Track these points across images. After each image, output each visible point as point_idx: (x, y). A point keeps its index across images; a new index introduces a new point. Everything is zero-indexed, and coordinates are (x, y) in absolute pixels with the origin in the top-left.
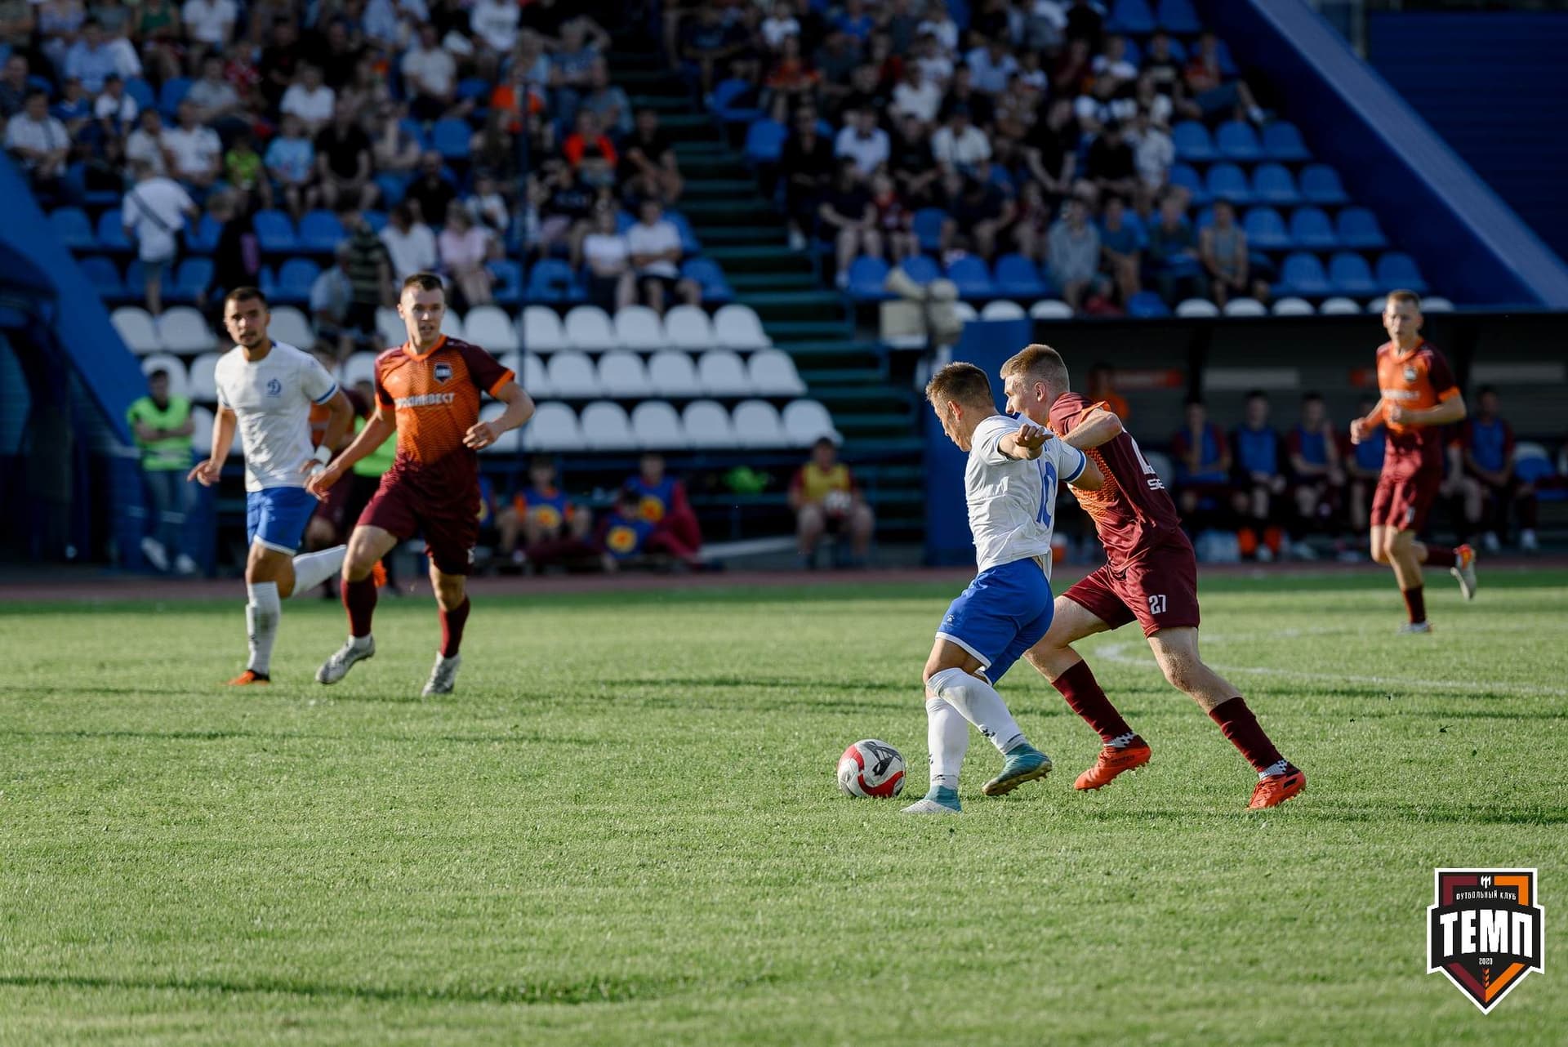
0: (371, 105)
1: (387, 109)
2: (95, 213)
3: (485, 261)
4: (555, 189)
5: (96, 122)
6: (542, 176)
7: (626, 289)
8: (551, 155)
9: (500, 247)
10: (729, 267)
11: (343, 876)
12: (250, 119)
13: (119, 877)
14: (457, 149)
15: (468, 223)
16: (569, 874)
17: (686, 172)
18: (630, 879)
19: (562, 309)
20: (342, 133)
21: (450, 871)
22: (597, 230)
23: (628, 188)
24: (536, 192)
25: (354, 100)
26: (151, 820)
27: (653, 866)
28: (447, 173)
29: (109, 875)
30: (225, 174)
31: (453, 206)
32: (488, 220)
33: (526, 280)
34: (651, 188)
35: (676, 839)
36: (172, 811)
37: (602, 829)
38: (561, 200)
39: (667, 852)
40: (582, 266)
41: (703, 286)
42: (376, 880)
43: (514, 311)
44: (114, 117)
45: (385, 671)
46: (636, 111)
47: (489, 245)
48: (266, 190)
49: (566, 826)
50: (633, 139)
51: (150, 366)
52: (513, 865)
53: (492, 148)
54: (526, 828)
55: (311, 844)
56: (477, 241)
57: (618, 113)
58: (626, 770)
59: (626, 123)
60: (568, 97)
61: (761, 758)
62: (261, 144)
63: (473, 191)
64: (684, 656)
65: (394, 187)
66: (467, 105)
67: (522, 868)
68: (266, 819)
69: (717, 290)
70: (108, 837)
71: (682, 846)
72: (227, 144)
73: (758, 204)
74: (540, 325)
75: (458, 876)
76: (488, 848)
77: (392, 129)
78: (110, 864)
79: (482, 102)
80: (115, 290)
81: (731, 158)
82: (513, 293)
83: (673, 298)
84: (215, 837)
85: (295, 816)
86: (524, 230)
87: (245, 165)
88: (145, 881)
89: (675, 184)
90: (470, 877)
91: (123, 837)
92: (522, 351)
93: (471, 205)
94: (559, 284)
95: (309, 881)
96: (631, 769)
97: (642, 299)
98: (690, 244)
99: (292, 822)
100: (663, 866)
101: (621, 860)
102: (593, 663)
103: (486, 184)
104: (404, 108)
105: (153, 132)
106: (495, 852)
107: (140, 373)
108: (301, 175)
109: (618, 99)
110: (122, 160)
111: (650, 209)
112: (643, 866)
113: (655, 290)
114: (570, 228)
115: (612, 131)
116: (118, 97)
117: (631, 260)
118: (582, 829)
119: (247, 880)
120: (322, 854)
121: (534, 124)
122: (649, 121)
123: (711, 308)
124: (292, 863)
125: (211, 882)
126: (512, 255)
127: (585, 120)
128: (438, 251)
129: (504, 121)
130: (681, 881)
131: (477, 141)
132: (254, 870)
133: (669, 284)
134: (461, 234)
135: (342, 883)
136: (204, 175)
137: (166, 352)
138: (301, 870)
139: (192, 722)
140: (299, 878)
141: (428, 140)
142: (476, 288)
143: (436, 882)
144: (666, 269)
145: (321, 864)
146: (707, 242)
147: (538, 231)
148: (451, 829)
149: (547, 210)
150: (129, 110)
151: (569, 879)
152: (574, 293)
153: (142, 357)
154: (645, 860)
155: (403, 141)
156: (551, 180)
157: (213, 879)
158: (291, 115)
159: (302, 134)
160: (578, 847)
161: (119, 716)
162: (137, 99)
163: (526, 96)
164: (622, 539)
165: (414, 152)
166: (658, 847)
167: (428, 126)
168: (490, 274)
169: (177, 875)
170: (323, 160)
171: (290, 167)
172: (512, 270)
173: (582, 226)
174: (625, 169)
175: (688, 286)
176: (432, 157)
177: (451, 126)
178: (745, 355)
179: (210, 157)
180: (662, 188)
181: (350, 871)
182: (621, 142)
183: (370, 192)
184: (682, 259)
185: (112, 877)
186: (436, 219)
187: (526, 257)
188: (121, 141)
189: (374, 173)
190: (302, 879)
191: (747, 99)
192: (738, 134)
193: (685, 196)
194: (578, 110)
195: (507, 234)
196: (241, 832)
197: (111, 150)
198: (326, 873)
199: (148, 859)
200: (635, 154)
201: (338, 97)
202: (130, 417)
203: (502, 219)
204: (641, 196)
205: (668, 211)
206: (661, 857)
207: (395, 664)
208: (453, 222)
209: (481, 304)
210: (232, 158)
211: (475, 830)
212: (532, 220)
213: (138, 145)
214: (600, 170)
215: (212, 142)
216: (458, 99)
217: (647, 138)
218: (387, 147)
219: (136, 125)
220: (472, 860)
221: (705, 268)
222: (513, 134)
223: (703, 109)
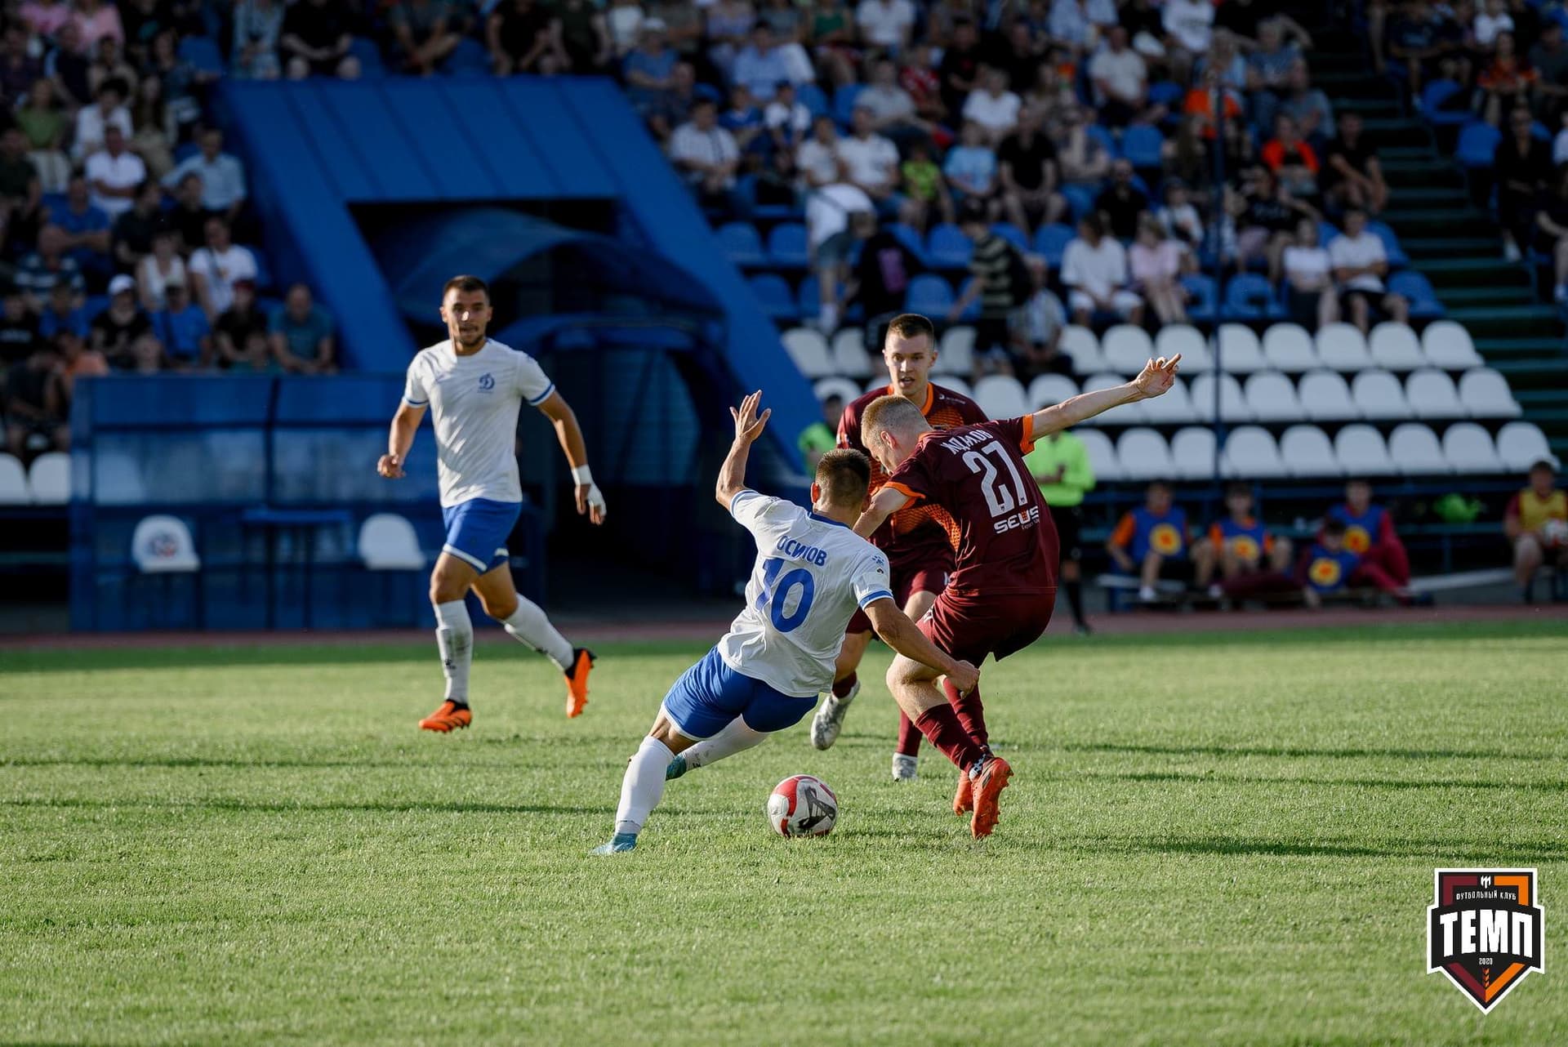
0: (1057, 111)
1: (1073, 115)
2: (765, 229)
3: (1178, 277)
4: (1253, 199)
5: (767, 133)
6: (1238, 185)
7: (1328, 306)
8: (1249, 165)
9: (1194, 262)
10: (1437, 281)
11: (1027, 931)
12: (928, 127)
13: (791, 933)
14: (1148, 157)
15: (1160, 235)
16: (1268, 929)
17: (1392, 179)
18: (1333, 935)
19: (1260, 328)
20: (1026, 142)
21: (1140, 926)
22: (1298, 243)
23: (1330, 198)
24: (1232, 202)
25: (1040, 105)
26: (825, 872)
27: (1357, 920)
28: (1138, 183)
29: (781, 930)
30: (902, 186)
31: (1145, 217)
32: (1181, 233)
33: (1222, 296)
34: (1356, 196)
35: (1382, 892)
36: (847, 862)
37: (1303, 881)
38: (1260, 211)
39: (1373, 906)
40: (1282, 281)
41: (1411, 301)
42: (1062, 936)
43: (1208, 329)
44: (786, 127)
45: (1071, 714)
46: (1338, 114)
47: (1183, 259)
48: (946, 203)
49: (1266, 878)
50: (1336, 144)
51: (824, 390)
52: (1207, 919)
53: (1185, 154)
54: (1222, 880)
55: (994, 897)
56: (1170, 255)
57: (1320, 117)
58: (1329, 818)
59: (1329, 128)
60: (1267, 100)
61: (1473, 805)
62: (939, 153)
63: (1164, 200)
64: (1391, 697)
65: (1081, 198)
66: (1160, 110)
67: (1218, 922)
68: (946, 871)
69: (1426, 305)
70: (780, 889)
71: (1388, 899)
72: (904, 155)
73: (1471, 213)
74: (1237, 344)
75: (1149, 931)
76: (1181, 901)
77: (1079, 137)
78: (781, 919)
79: (1175, 107)
80: (786, 310)
81: (1440, 164)
82: (1208, 310)
83: (1379, 314)
84: (892, 890)
85: (976, 867)
86: (1220, 242)
87: (923, 175)
88: (818, 937)
89: (1381, 192)
90: (1162, 932)
91: (796, 890)
92: (1218, 372)
93: (1164, 217)
94: (1257, 300)
95: (992, 936)
96: (1334, 817)
97: (1346, 316)
98: (1397, 256)
99: (974, 874)
100: (1369, 921)
101: (1323, 915)
102: (1293, 704)
103: (1179, 195)
104: (1091, 114)
105: (824, 142)
106: (1189, 907)
107: (812, 397)
108: (982, 187)
109: (1320, 102)
110: (794, 171)
111: (1354, 219)
112: (1347, 920)
113: (1360, 305)
114: (1269, 240)
115: (1314, 137)
116: (789, 106)
117: (1334, 274)
118: (1281, 882)
119: (926, 936)
120: (1005, 908)
121: (1231, 131)
122: (1353, 125)
123: (1419, 325)
124: (973, 918)
125: (888, 938)
126: (1206, 270)
127: (1285, 124)
128: (1129, 267)
129: (1196, 128)
130: (1387, 937)
131: (1169, 149)
132: (933, 925)
133: (1373, 299)
134: (1152, 248)
135: (1026, 938)
136: (882, 186)
137: (841, 376)
138: (982, 925)
139: (869, 767)
140: (980, 933)
141: (1118, 148)
142: (1168, 305)
143: (1126, 937)
144: (1372, 284)
145: (1004, 919)
146: (1414, 254)
147: (1235, 244)
148: (1142, 881)
149: (1243, 222)
150: (802, 118)
151: (1267, 934)
152: (1274, 310)
153: (816, 380)
154: (1349, 914)
155: (1091, 149)
156: (1249, 188)
157: (890, 934)
158: (973, 122)
159: (984, 142)
160: (1277, 901)
161: (792, 762)
162: (810, 106)
163: (1221, 99)
164: (1325, 571)
165: (1103, 160)
166: (1363, 900)
167: (1117, 132)
168: (1183, 290)
169: (852, 930)
170: (1006, 170)
171: (972, 177)
172: (1207, 286)
173: (1282, 237)
174: (1327, 177)
175: (1396, 302)
176: (1123, 166)
177: (1142, 131)
178: (1456, 375)
179: (886, 168)
180: (1366, 196)
181: (1034, 926)
182: (1322, 147)
183: (1056, 203)
184: (1387, 273)
185: (784, 932)
186: (1126, 232)
187: (1221, 272)
188: (791, 151)
189: (1061, 183)
190: (984, 934)
191: (1459, 101)
192: (1448, 137)
193: (1392, 205)
194: (1277, 113)
195: (1202, 248)
196: (920, 884)
197: (782, 162)
198: (1010, 929)
199: (822, 913)
200: (1338, 161)
201: (1024, 104)
202: (802, 444)
203: (1196, 231)
204: (1346, 205)
205: (1373, 221)
206: (1365, 911)
207: (1083, 705)
208: (1146, 235)
209: (1175, 322)
210: (910, 169)
211: (1168, 883)
212: (1228, 233)
213: (810, 155)
214: (1302, 177)
215: (888, 152)
216: (1149, 104)
217: (1351, 144)
218: (1074, 156)
219: (809, 134)
220: (1164, 914)
221: (1414, 282)
222: (1206, 140)
223: (1410, 111)
